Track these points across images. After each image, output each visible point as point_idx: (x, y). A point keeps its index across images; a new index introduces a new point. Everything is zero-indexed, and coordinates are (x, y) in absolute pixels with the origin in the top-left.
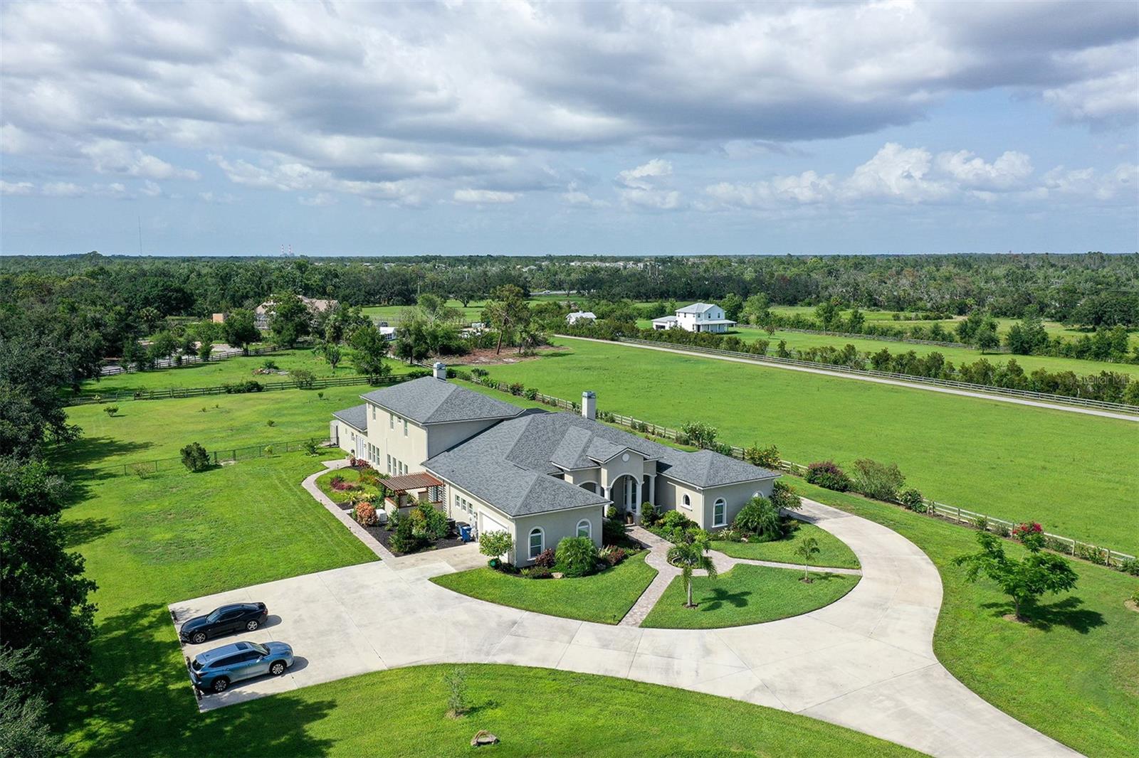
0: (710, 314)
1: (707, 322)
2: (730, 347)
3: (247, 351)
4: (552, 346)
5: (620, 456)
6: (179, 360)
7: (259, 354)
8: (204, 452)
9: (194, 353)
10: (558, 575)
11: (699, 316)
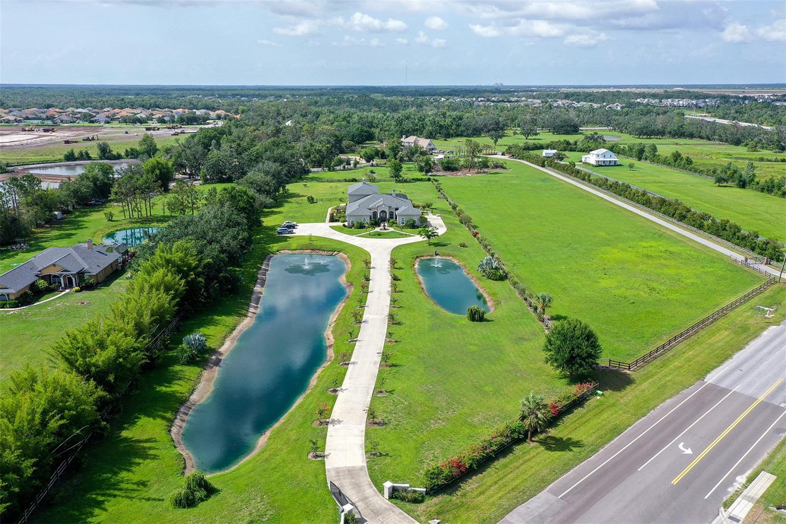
3: (372, 164)
4: (505, 168)
5: (382, 205)
6: (344, 167)
7: (377, 165)
8: (313, 199)
9: (350, 164)
10: (353, 228)
11: (598, 156)
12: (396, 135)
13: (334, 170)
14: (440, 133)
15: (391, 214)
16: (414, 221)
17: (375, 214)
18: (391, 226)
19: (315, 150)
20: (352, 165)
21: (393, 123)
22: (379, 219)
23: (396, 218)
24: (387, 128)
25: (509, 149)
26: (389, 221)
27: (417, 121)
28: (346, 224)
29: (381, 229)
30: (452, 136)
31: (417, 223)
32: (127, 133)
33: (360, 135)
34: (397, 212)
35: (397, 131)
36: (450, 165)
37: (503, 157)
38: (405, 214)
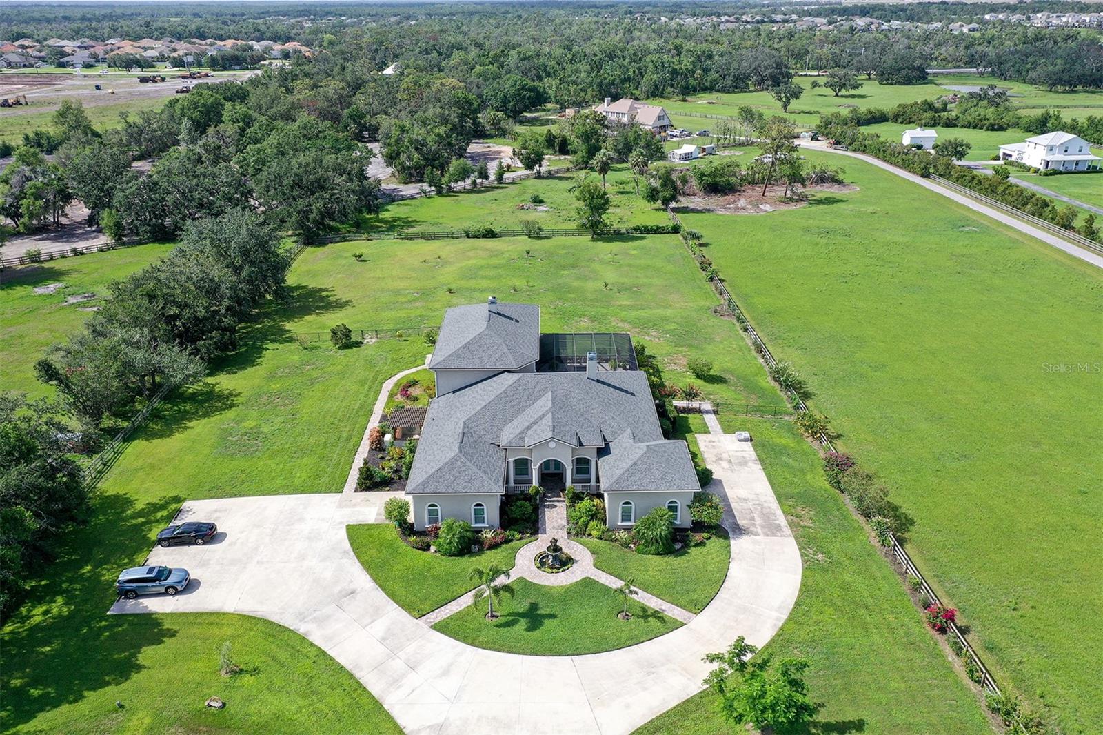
0: (1067, 147)
1: (1060, 157)
3: (539, 172)
4: (840, 183)
5: (546, 443)
6: (474, 183)
7: (551, 176)
8: (347, 333)
9: (487, 177)
10: (433, 549)
11: (1051, 150)
12: (589, 91)
13: (450, 192)
14: (672, 86)
15: (582, 466)
17: (522, 466)
18: (581, 532)
19: (411, 142)
20: (492, 177)
21: (584, 67)
22: (537, 492)
24: (573, 78)
25: (826, 125)
27: (627, 60)
29: (541, 561)
30: (695, 90)
32: (98, 88)
33: (518, 97)
34: (605, 466)
35: (591, 84)
36: (717, 179)
37: (815, 145)
38: (635, 488)
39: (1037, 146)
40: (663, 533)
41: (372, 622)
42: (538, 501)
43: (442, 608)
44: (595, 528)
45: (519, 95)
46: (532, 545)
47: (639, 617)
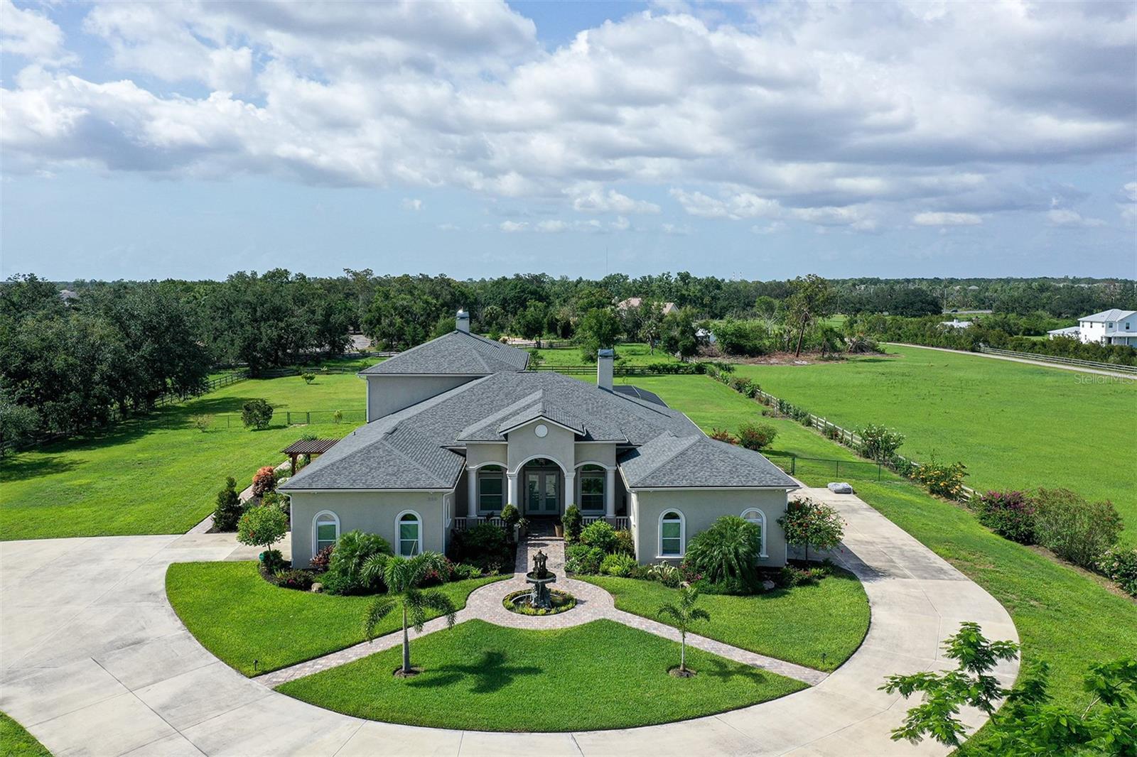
0: (1128, 324)
1: (1124, 334)
2: (1122, 359)
4: (882, 352)
5: (530, 426)
10: (315, 587)
11: (1111, 327)
15: (592, 482)
16: (753, 534)
17: (492, 481)
18: (591, 569)
22: (515, 515)
23: (622, 509)
26: (575, 530)
28: (284, 546)
29: (516, 602)
31: (774, 549)
34: (631, 472)
36: (742, 342)
38: (684, 483)
39: (1094, 324)
40: (741, 550)
41: (155, 682)
42: (516, 539)
43: (309, 663)
44: (614, 562)
45: (520, 298)
46: (500, 585)
47: (711, 673)
